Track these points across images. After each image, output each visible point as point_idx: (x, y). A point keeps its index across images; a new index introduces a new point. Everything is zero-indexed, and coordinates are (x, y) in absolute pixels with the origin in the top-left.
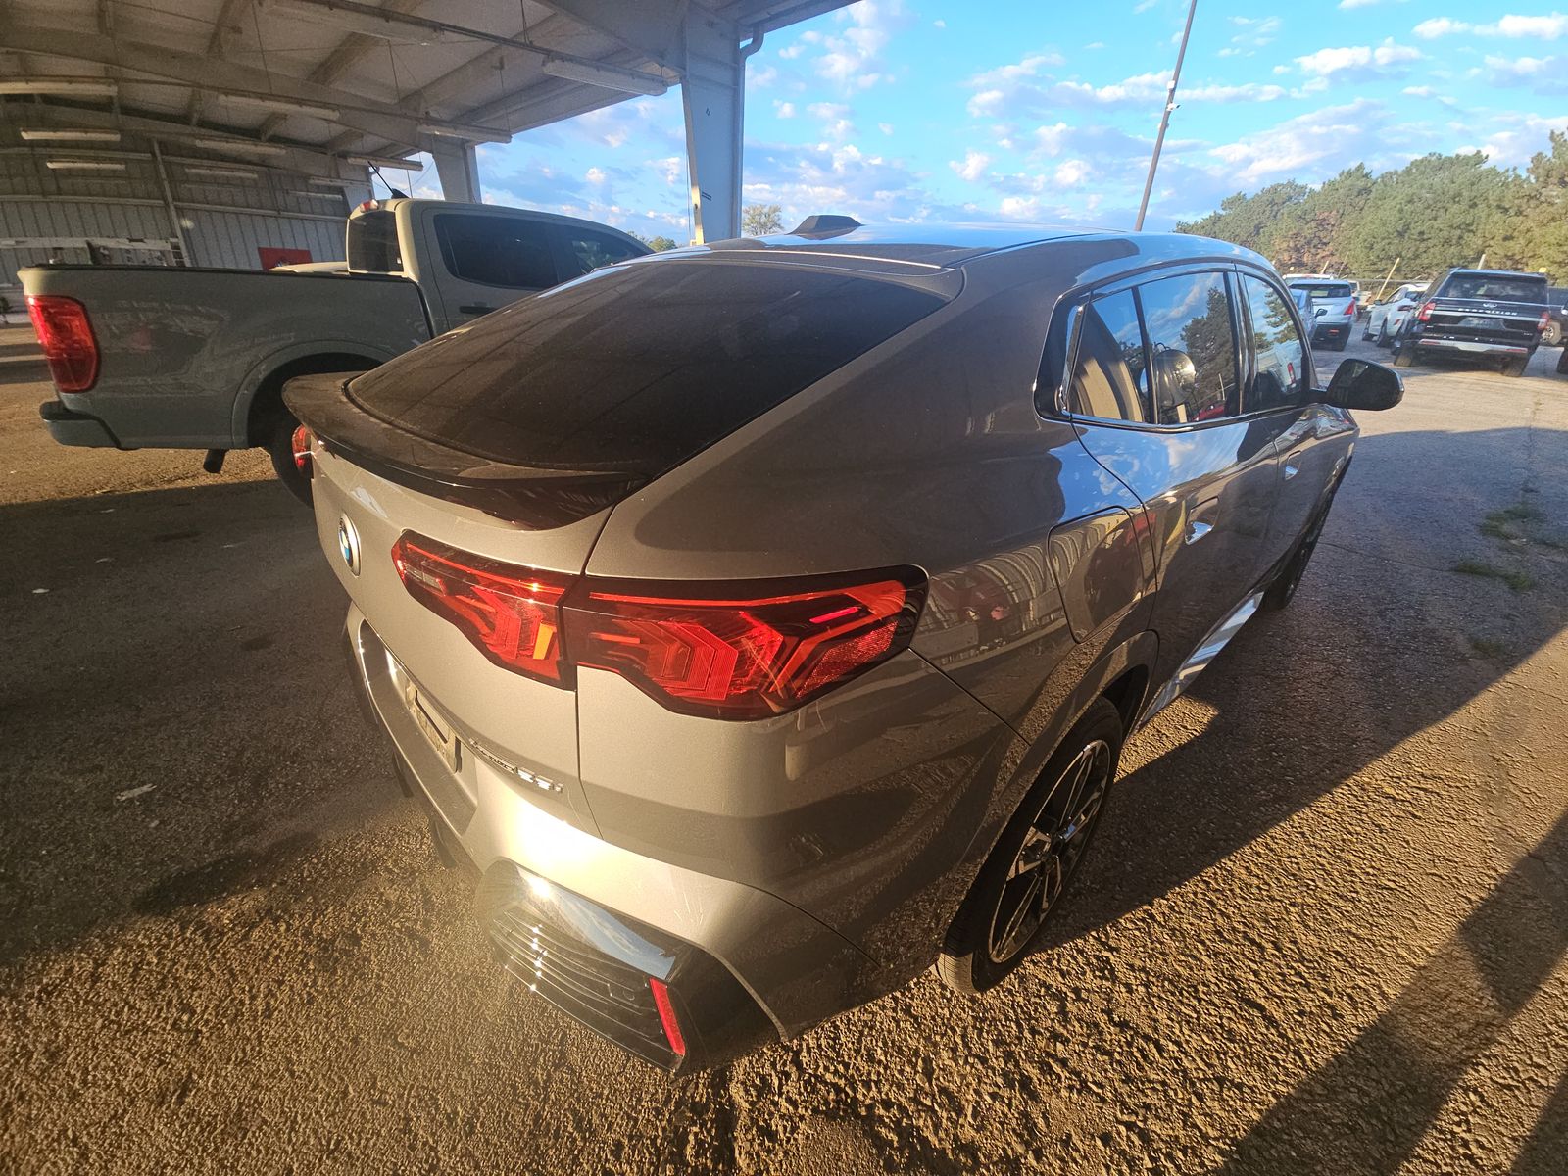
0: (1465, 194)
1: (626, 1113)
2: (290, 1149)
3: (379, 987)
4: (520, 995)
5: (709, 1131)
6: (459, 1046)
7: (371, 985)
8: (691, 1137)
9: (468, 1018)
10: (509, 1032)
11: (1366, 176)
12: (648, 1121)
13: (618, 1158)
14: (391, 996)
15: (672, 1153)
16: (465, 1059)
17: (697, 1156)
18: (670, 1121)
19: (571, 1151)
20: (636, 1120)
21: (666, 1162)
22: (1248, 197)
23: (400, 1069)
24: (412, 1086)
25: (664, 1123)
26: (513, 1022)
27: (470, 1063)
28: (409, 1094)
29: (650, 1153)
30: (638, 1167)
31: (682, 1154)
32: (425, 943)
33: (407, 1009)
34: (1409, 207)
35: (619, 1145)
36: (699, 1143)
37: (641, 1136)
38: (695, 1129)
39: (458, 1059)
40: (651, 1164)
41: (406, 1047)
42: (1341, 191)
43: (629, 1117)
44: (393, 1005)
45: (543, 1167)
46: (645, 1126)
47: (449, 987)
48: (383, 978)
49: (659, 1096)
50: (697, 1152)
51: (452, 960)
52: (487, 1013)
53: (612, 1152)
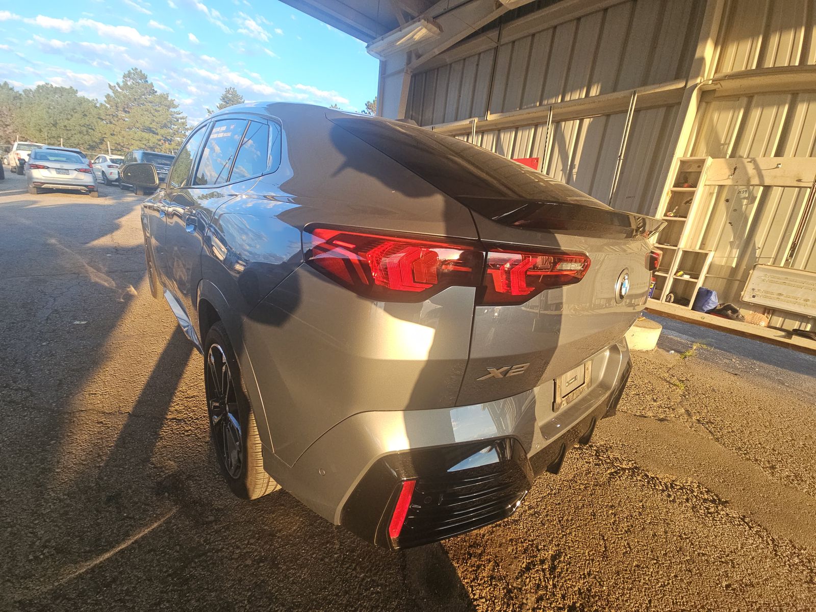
2: (670, 581)
3: (589, 574)
7: (591, 579)
11: (12, 89)
14: (589, 563)
23: (614, 543)
24: (616, 535)
26: (570, 500)
28: (619, 535)
32: (554, 558)
33: (590, 551)
41: (605, 544)
44: (593, 560)
47: (570, 533)
48: (584, 574)
51: (557, 537)
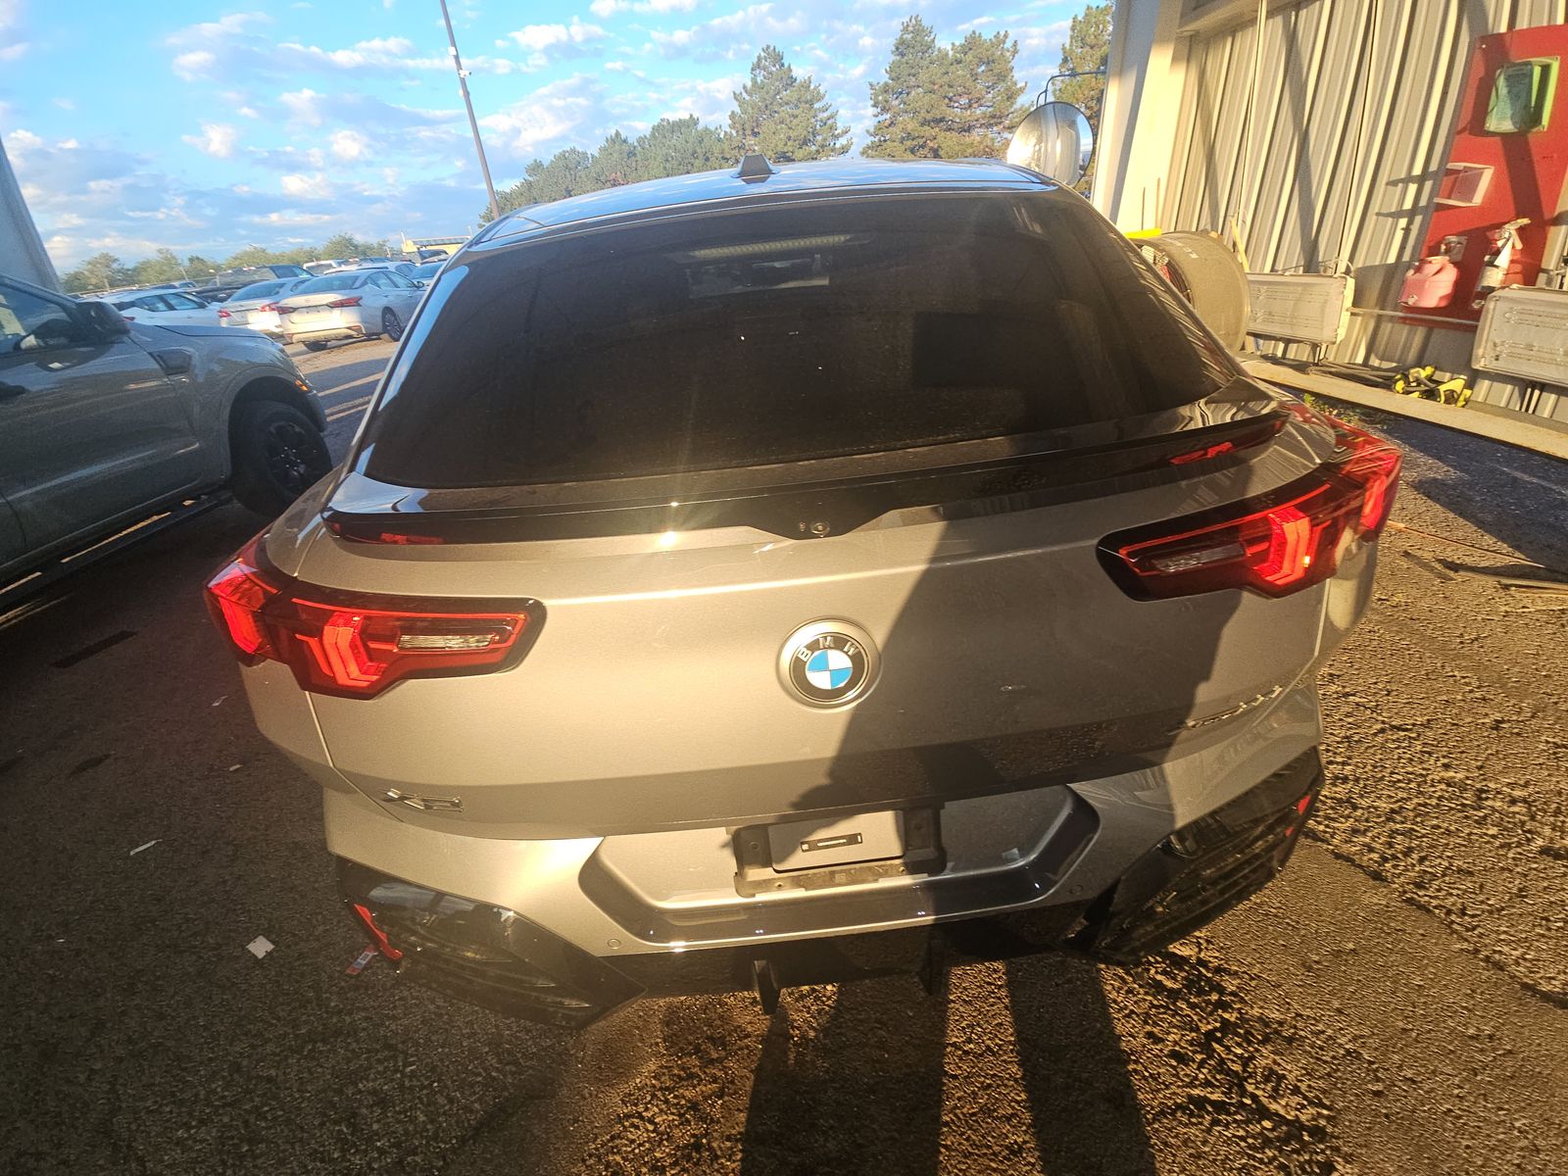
0: (699, 151)
1: (1124, 1017)
4: (960, 1068)
5: (1157, 962)
6: (994, 1154)
8: (1159, 977)
9: (963, 1134)
10: (1000, 1093)
11: (625, 141)
12: (1135, 1002)
13: (1162, 1040)
15: (1168, 997)
16: (1013, 1152)
17: (1174, 979)
18: (1141, 986)
19: (1144, 1078)
20: (1132, 1012)
21: (1174, 1004)
22: (546, 163)
25: (1141, 991)
27: (1020, 1147)
29: (1164, 1013)
30: (1174, 1027)
31: (1171, 990)
34: (668, 165)
35: (1150, 1035)
36: (1164, 973)
37: (1147, 1013)
38: (1153, 971)
39: (1009, 1160)
40: (1173, 1016)
42: (615, 155)
43: (1128, 1016)
45: (1152, 1108)
46: (1139, 1007)
49: (1116, 984)
50: (1173, 978)
52: (965, 1110)
53: (1154, 1043)
